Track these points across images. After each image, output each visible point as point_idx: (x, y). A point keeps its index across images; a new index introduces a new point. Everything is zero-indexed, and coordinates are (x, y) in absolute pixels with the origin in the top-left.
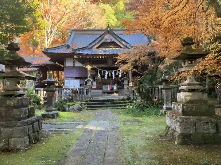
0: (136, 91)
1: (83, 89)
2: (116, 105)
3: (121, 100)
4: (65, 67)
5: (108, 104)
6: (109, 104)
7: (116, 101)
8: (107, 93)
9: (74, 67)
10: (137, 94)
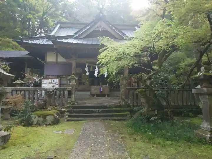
0: (142, 95)
1: (64, 90)
2: (111, 114)
3: (117, 107)
4: (45, 62)
5: (98, 112)
6: (100, 112)
7: (110, 107)
8: (97, 96)
9: (56, 63)
10: (143, 100)
